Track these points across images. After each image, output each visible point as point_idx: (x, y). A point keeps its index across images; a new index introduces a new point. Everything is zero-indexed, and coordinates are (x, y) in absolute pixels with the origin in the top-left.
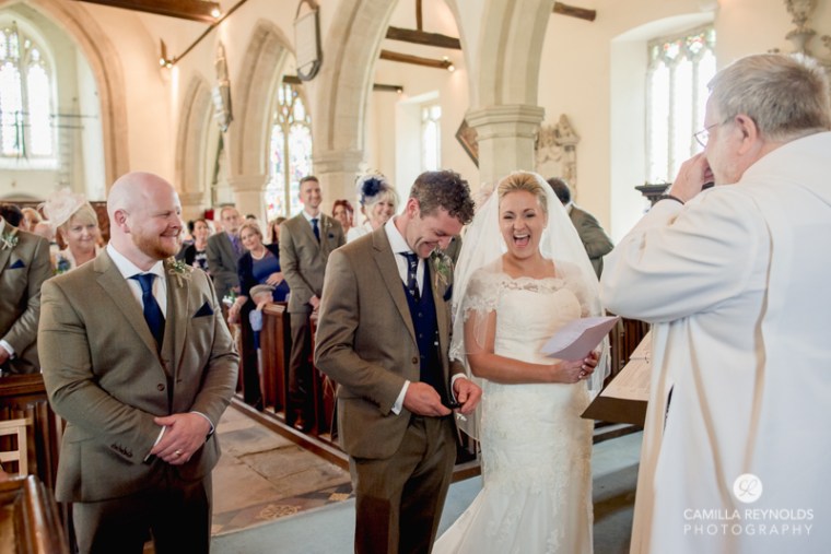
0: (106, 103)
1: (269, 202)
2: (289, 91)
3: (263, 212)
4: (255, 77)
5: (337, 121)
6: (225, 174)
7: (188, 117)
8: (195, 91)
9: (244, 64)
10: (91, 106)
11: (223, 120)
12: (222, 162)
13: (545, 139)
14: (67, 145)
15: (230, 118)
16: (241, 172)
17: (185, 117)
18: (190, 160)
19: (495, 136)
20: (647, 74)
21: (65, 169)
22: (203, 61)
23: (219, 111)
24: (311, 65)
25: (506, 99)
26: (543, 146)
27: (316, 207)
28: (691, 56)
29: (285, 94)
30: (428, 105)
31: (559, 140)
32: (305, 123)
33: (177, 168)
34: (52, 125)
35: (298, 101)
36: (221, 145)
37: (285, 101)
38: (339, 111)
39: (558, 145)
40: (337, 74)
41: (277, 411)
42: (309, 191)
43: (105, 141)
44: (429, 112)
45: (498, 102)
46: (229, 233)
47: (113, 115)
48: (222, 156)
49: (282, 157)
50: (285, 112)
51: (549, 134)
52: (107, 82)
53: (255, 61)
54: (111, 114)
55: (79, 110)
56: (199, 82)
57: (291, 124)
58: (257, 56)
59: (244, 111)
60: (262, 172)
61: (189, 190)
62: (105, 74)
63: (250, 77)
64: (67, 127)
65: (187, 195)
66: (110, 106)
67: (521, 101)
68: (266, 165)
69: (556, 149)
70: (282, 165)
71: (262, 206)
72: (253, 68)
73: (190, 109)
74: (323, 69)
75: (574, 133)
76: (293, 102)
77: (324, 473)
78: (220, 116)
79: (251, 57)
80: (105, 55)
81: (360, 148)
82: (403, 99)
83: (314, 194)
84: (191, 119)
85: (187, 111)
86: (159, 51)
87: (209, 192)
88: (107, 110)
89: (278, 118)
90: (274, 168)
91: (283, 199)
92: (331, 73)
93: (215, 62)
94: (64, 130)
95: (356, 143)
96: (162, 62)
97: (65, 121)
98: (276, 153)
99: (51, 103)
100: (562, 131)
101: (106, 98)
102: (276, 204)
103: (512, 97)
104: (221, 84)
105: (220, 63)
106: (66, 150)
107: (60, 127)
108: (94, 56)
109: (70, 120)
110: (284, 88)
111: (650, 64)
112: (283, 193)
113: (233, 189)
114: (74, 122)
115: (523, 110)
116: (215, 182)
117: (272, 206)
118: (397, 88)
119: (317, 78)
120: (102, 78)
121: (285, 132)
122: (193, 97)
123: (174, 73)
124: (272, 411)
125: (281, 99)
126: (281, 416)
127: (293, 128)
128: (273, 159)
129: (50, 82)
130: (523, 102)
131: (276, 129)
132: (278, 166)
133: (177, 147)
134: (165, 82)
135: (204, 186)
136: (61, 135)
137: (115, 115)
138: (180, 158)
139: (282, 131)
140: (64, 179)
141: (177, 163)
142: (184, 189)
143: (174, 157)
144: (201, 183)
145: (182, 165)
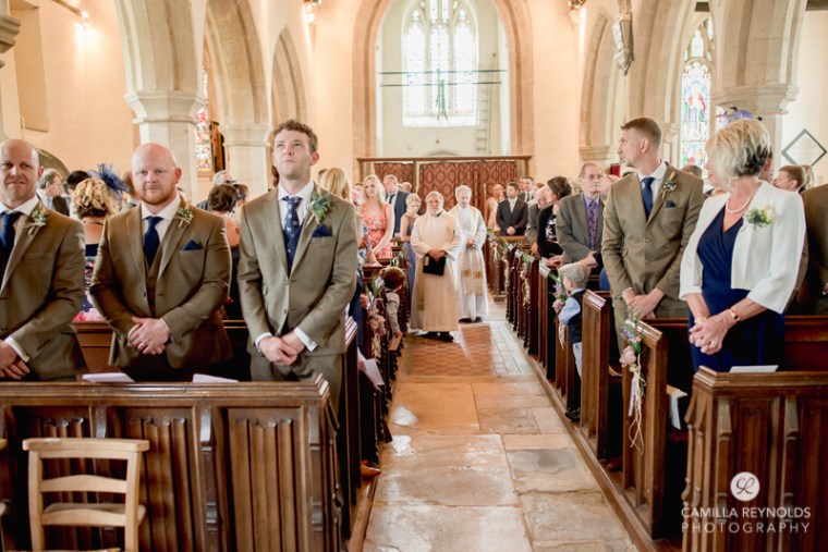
0: (514, 55)
5: (751, 45)
7: (595, 62)
10: (504, 62)
11: (622, 61)
14: (486, 101)
17: (591, 63)
18: (596, 109)
21: (483, 126)
23: (619, 51)
33: (582, 120)
38: (754, 33)
43: (511, 95)
47: (520, 66)
52: (516, 31)
54: (518, 65)
55: (497, 64)
61: (593, 144)
62: (515, 25)
63: (655, 7)
64: (485, 83)
65: (592, 149)
66: (518, 57)
68: (672, 112)
73: (597, 53)
78: (620, 57)
80: (514, 4)
84: (597, 64)
85: (593, 56)
88: (514, 62)
94: (483, 87)
95: (777, 74)
96: (570, 3)
97: (485, 77)
98: (701, 98)
101: (514, 49)
102: (698, 158)
104: (621, 18)
106: (484, 106)
107: (479, 83)
114: (493, 77)
120: (513, 28)
123: (583, 15)
129: (474, 39)
133: (583, 95)
134: (573, 26)
135: (611, 138)
137: (522, 66)
138: (585, 109)
139: (710, 71)
140: (482, 135)
141: (582, 115)
142: (588, 144)
143: (579, 108)
144: (608, 135)
145: (587, 116)
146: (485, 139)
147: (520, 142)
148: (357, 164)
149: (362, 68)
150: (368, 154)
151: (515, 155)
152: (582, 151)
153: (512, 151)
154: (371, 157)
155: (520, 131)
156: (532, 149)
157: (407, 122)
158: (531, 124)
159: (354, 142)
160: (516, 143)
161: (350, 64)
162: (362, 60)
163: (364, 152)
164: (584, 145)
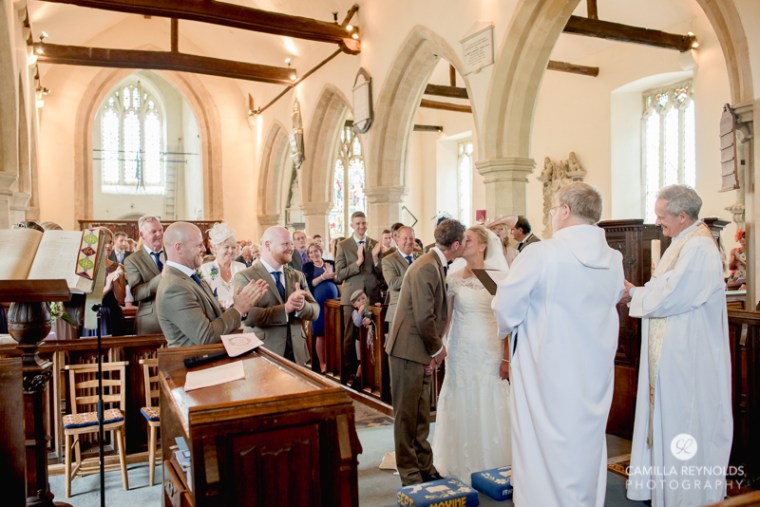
0: (207, 144)
1: (331, 222)
2: (348, 132)
3: (327, 231)
4: (323, 127)
5: (384, 163)
6: (298, 200)
7: (269, 155)
8: (275, 133)
9: (314, 117)
10: (194, 145)
11: (297, 159)
12: (294, 190)
13: (557, 172)
14: (173, 176)
15: (302, 157)
16: (310, 200)
17: (266, 155)
18: (269, 188)
19: (496, 181)
20: (642, 119)
21: (171, 195)
22: (282, 112)
23: (294, 153)
24: (365, 122)
25: (505, 153)
26: (556, 178)
27: (363, 234)
28: (679, 104)
29: (345, 134)
30: (463, 142)
31: (569, 174)
32: (362, 158)
33: (259, 195)
34: (162, 160)
35: (356, 139)
36: (294, 175)
37: (345, 140)
38: (386, 156)
39: (568, 177)
40: (385, 129)
41: (335, 375)
42: (359, 224)
43: (204, 174)
44: (464, 149)
45: (499, 156)
46: (299, 249)
47: (211, 153)
48: (295, 184)
49: (342, 185)
50: (346, 148)
51: (561, 169)
52: (208, 128)
53: (324, 115)
54: (210, 153)
55: (183, 148)
56: (279, 128)
57: (350, 159)
58: (325, 111)
59: (314, 152)
60: (327, 200)
61: (268, 213)
62: (207, 122)
63: (319, 127)
64: (174, 161)
66: (209, 147)
67: (515, 155)
68: (330, 194)
69: (567, 181)
70: (342, 192)
71: (326, 225)
72: (321, 120)
73: (271, 149)
74: (374, 125)
75: (581, 168)
76: (352, 140)
77: (365, 413)
78: (294, 156)
79: (320, 112)
80: (206, 107)
81: (402, 184)
82: (443, 137)
83: (361, 226)
85: (268, 151)
86: (247, 103)
87: (284, 214)
88: (207, 150)
89: (340, 154)
90: (336, 194)
91: (342, 219)
92: (380, 128)
93: (292, 115)
94: (171, 164)
95: (399, 180)
96: (250, 112)
97: (172, 157)
98: (338, 183)
99: (162, 143)
100: (571, 165)
101: (206, 140)
102: (337, 224)
103: (510, 152)
104: (296, 132)
105: (296, 115)
106: (172, 179)
107: (168, 161)
108: (199, 108)
109: (176, 156)
110: (345, 130)
111: (645, 111)
112: (343, 215)
113: (303, 213)
114: (179, 157)
115: (517, 162)
116: (288, 207)
117: (333, 225)
118: (438, 128)
119: (369, 132)
120: (204, 125)
121: (345, 165)
122: (274, 140)
123: (259, 121)
124: (332, 375)
125: (343, 138)
126: (338, 378)
127: (352, 162)
128: (336, 187)
129: (161, 125)
130: (517, 156)
131: (338, 162)
132: (339, 193)
134: (251, 127)
135: (280, 210)
136: (168, 167)
137: (213, 153)
138: (262, 187)
139: (343, 163)
140: (170, 202)
141: (259, 191)
142: (264, 212)
143: (257, 186)
144: (278, 207)
145: (263, 193)
146: (173, 206)
147: (212, 210)
148: (78, 224)
149: (82, 147)
150: (86, 217)
151: (208, 220)
152: (259, 218)
153: (205, 216)
154: (90, 219)
155: (211, 202)
156: (222, 215)
157: (105, 189)
158: (221, 197)
159: (76, 207)
160: (208, 211)
161: (72, 143)
162: (82, 141)
163: (83, 215)
164: (261, 213)
